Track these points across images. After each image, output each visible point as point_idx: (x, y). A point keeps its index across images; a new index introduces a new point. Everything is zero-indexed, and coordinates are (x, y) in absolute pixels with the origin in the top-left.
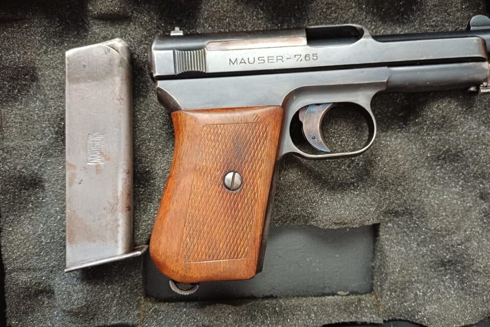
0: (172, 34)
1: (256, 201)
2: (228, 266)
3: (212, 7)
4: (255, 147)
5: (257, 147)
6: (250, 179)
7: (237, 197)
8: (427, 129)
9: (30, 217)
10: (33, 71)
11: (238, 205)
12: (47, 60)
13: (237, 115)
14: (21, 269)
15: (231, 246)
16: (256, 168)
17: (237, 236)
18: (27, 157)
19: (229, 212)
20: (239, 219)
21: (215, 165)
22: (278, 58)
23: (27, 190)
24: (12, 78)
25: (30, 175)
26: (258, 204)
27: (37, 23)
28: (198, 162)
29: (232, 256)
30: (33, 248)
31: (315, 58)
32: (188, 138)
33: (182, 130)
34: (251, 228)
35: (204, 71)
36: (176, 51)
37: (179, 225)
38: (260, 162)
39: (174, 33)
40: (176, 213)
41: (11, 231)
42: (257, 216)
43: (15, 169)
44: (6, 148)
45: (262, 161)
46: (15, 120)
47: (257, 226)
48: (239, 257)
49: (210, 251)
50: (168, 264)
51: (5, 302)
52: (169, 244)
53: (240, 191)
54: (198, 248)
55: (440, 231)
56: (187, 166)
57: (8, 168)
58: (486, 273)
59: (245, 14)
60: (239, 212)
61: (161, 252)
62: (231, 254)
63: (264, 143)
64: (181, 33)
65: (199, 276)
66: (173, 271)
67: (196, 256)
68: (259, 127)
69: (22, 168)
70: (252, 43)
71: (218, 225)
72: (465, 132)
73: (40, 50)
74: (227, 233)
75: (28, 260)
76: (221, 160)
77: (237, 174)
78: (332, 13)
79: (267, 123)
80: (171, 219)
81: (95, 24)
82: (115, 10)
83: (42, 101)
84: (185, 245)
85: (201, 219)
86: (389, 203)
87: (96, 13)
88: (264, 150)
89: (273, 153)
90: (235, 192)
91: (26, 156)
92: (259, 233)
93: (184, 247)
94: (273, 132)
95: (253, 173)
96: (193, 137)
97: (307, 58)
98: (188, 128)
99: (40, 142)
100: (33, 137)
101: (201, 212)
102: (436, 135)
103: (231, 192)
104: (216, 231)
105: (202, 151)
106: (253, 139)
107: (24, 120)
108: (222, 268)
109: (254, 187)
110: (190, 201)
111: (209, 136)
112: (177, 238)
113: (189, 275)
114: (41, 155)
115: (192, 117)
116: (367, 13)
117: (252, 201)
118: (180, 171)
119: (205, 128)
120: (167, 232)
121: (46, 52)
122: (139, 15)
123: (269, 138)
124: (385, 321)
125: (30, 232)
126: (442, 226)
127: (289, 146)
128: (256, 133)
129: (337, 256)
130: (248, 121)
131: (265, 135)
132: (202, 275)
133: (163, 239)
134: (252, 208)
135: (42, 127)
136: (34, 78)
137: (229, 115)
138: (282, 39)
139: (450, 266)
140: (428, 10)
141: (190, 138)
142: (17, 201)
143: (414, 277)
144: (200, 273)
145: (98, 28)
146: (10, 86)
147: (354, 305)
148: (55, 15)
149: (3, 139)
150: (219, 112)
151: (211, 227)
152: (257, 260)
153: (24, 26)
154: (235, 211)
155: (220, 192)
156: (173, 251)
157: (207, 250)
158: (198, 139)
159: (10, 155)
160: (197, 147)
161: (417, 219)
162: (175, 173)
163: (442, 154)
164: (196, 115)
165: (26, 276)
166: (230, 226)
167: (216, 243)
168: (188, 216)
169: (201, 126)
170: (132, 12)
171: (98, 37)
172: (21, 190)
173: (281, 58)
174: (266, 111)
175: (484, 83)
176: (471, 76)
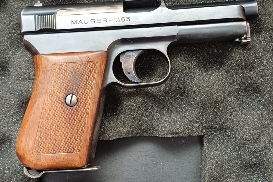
0: (35, 5)
1: (87, 114)
2: (66, 157)
4: (87, 78)
5: (89, 78)
6: (83, 99)
7: (74, 111)
8: (234, 70)
11: (74, 117)
13: (76, 57)
15: (68, 144)
16: (87, 92)
17: (73, 137)
19: (68, 121)
20: (75, 126)
21: (60, 89)
22: (104, 20)
26: (89, 116)
28: (48, 87)
29: (69, 151)
31: (128, 20)
32: (43, 72)
33: (39, 67)
34: (83, 132)
35: (55, 28)
36: (36, 16)
37: (34, 130)
38: (91, 87)
39: (37, 4)
40: (32, 121)
42: (87, 124)
45: (92, 87)
47: (87, 131)
48: (75, 151)
49: (54, 147)
50: (26, 156)
52: (27, 143)
53: (76, 107)
54: (46, 145)
55: (246, 141)
56: (41, 90)
60: (75, 121)
61: (21, 148)
62: (68, 149)
63: (93, 76)
64: (41, 5)
65: (46, 164)
66: (29, 161)
67: (45, 150)
68: (90, 64)
70: (87, 10)
71: (61, 129)
72: (262, 72)
74: (66, 135)
76: (64, 87)
77: (74, 96)
79: (95, 62)
80: (29, 126)
84: (37, 143)
85: (49, 126)
88: (93, 80)
89: (100, 82)
90: (73, 108)
92: (89, 136)
93: (37, 145)
94: (100, 68)
95: (85, 95)
96: (46, 71)
97: (123, 20)
98: (43, 66)
101: (49, 121)
102: (241, 73)
103: (70, 107)
104: (59, 133)
105: (51, 80)
106: (86, 72)
108: (62, 158)
109: (86, 105)
110: (42, 114)
111: (56, 70)
112: (33, 139)
113: (40, 163)
115: (45, 58)
117: (84, 114)
118: (36, 94)
119: (54, 65)
120: (26, 135)
123: (97, 72)
126: (246, 136)
127: (112, 78)
128: (88, 68)
130: (83, 61)
131: (94, 70)
132: (48, 163)
133: (24, 140)
134: (84, 119)
137: (70, 57)
138: (107, 8)
141: (44, 72)
144: (47, 162)
150: (64, 54)
151: (56, 131)
152: (87, 154)
154: (72, 121)
155: (62, 108)
156: (30, 147)
157: (52, 147)
158: (49, 72)
160: (48, 78)
162: (33, 96)
163: (247, 87)
164: (48, 57)
166: (69, 130)
167: (58, 142)
168: (40, 123)
169: (51, 64)
173: (106, 20)
174: (95, 55)
175: (244, 36)
176: (234, 31)
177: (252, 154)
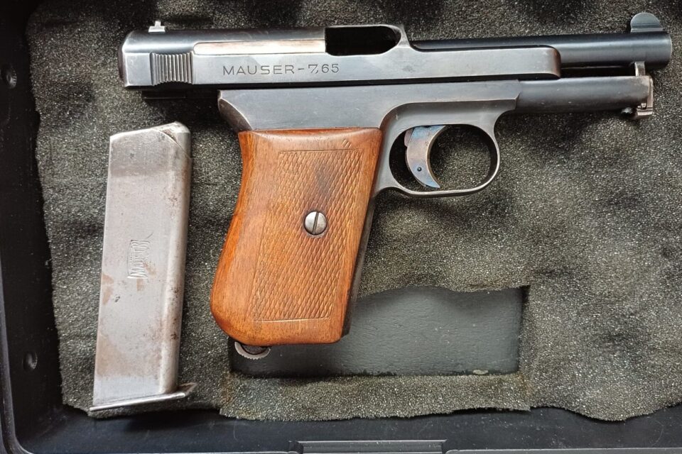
1: (344, 248)
2: (307, 327)
4: (345, 180)
5: (347, 180)
6: (337, 221)
7: (320, 244)
9: (89, 272)
10: (88, 87)
11: (321, 254)
12: (105, 75)
13: (323, 138)
14: (78, 336)
15: (311, 303)
16: (344, 207)
17: (320, 291)
18: (84, 198)
19: (310, 261)
20: (322, 271)
21: (293, 202)
23: (84, 238)
24: (62, 98)
25: (88, 219)
26: (347, 252)
27: (92, 26)
28: (272, 197)
29: (312, 315)
30: (93, 310)
32: (260, 166)
33: (251, 156)
34: (336, 281)
37: (247, 277)
38: (350, 199)
40: (243, 260)
41: (65, 289)
42: (344, 267)
43: (69, 213)
44: (58, 186)
45: (352, 199)
46: (68, 151)
47: (344, 280)
48: (321, 316)
49: (286, 309)
50: (233, 322)
51: (60, 375)
52: (235, 298)
53: (325, 236)
54: (270, 304)
56: (258, 202)
57: (60, 212)
58: (666, 351)
59: (359, 14)
60: (322, 261)
61: (224, 308)
62: (311, 312)
63: (355, 176)
65: (271, 338)
66: (239, 331)
67: (268, 313)
68: (350, 155)
69: (79, 212)
71: (296, 277)
73: (97, 62)
74: (307, 286)
75: (87, 324)
76: (301, 197)
77: (320, 215)
78: (473, 13)
79: (360, 150)
80: (237, 268)
82: (192, 10)
83: (100, 127)
84: (254, 300)
85: (275, 269)
86: (542, 259)
87: (167, 14)
88: (356, 185)
89: (367, 189)
90: (318, 237)
91: (83, 196)
92: (346, 288)
93: (254, 303)
94: (368, 162)
95: (341, 214)
96: (265, 167)
98: (260, 155)
99: (100, 179)
100: (90, 173)
101: (275, 260)
103: (313, 236)
104: (293, 284)
105: (277, 184)
106: (342, 170)
107: (79, 150)
108: (300, 329)
109: (342, 231)
110: (262, 247)
111: (287, 165)
112: (245, 292)
113: (259, 336)
115: (265, 141)
116: (520, 12)
117: (338, 248)
118: (248, 209)
119: (281, 155)
120: (232, 284)
121: (104, 64)
122: (222, 16)
123: (362, 169)
124: (533, 408)
125: (88, 290)
127: (388, 179)
128: (346, 162)
129: (474, 325)
130: (336, 148)
131: (357, 165)
132: (275, 337)
133: (228, 292)
134: (339, 257)
135: (102, 161)
136: (90, 98)
137: (312, 138)
139: (620, 341)
141: (262, 167)
142: (71, 252)
143: (571, 354)
144: (273, 335)
146: (59, 107)
147: (493, 387)
148: (115, 15)
149: (53, 175)
150: (300, 134)
151: (287, 280)
152: (343, 320)
153: (76, 31)
154: (317, 261)
155: (298, 237)
156: (240, 307)
157: (281, 307)
158: (273, 168)
159: (63, 195)
160: (270, 178)
161: (578, 281)
162: (242, 211)
164: (271, 137)
165: (85, 344)
166: (311, 278)
167: (293, 299)
168: (258, 263)
169: (277, 152)
170: (214, 13)
172: (76, 238)
174: (360, 135)
175: (642, 104)
176: (626, 95)
177: (617, 320)
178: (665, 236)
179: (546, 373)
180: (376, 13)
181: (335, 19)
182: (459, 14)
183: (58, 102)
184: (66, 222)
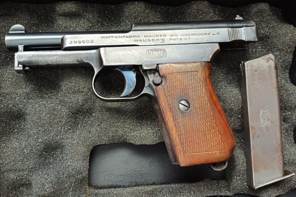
3: (130, 10)
9: (17, 138)
14: (11, 170)
18: (16, 99)
23: (14, 120)
25: (17, 111)
30: (19, 156)
41: (4, 146)
43: (8, 107)
46: (8, 76)
57: (3, 107)
58: (289, 164)
69: (13, 106)
75: (16, 164)
78: (199, 16)
81: (60, 19)
82: (73, 10)
86: (233, 124)
87: (61, 12)
91: (15, 98)
99: (24, 90)
100: (19, 87)
107: (14, 76)
114: (24, 98)
116: (218, 16)
122: (87, 14)
124: (233, 195)
125: (16, 146)
140: (252, 15)
142: (8, 127)
145: (61, 21)
147: (215, 185)
148: (34, 13)
159: (5, 98)
165: (14, 175)
170: (83, 12)
171: (61, 27)
172: (10, 120)
178: (284, 112)
179: (239, 177)
180: (157, 14)
181: (140, 17)
182: (193, 16)
183: (4, 53)
184: (5, 112)
